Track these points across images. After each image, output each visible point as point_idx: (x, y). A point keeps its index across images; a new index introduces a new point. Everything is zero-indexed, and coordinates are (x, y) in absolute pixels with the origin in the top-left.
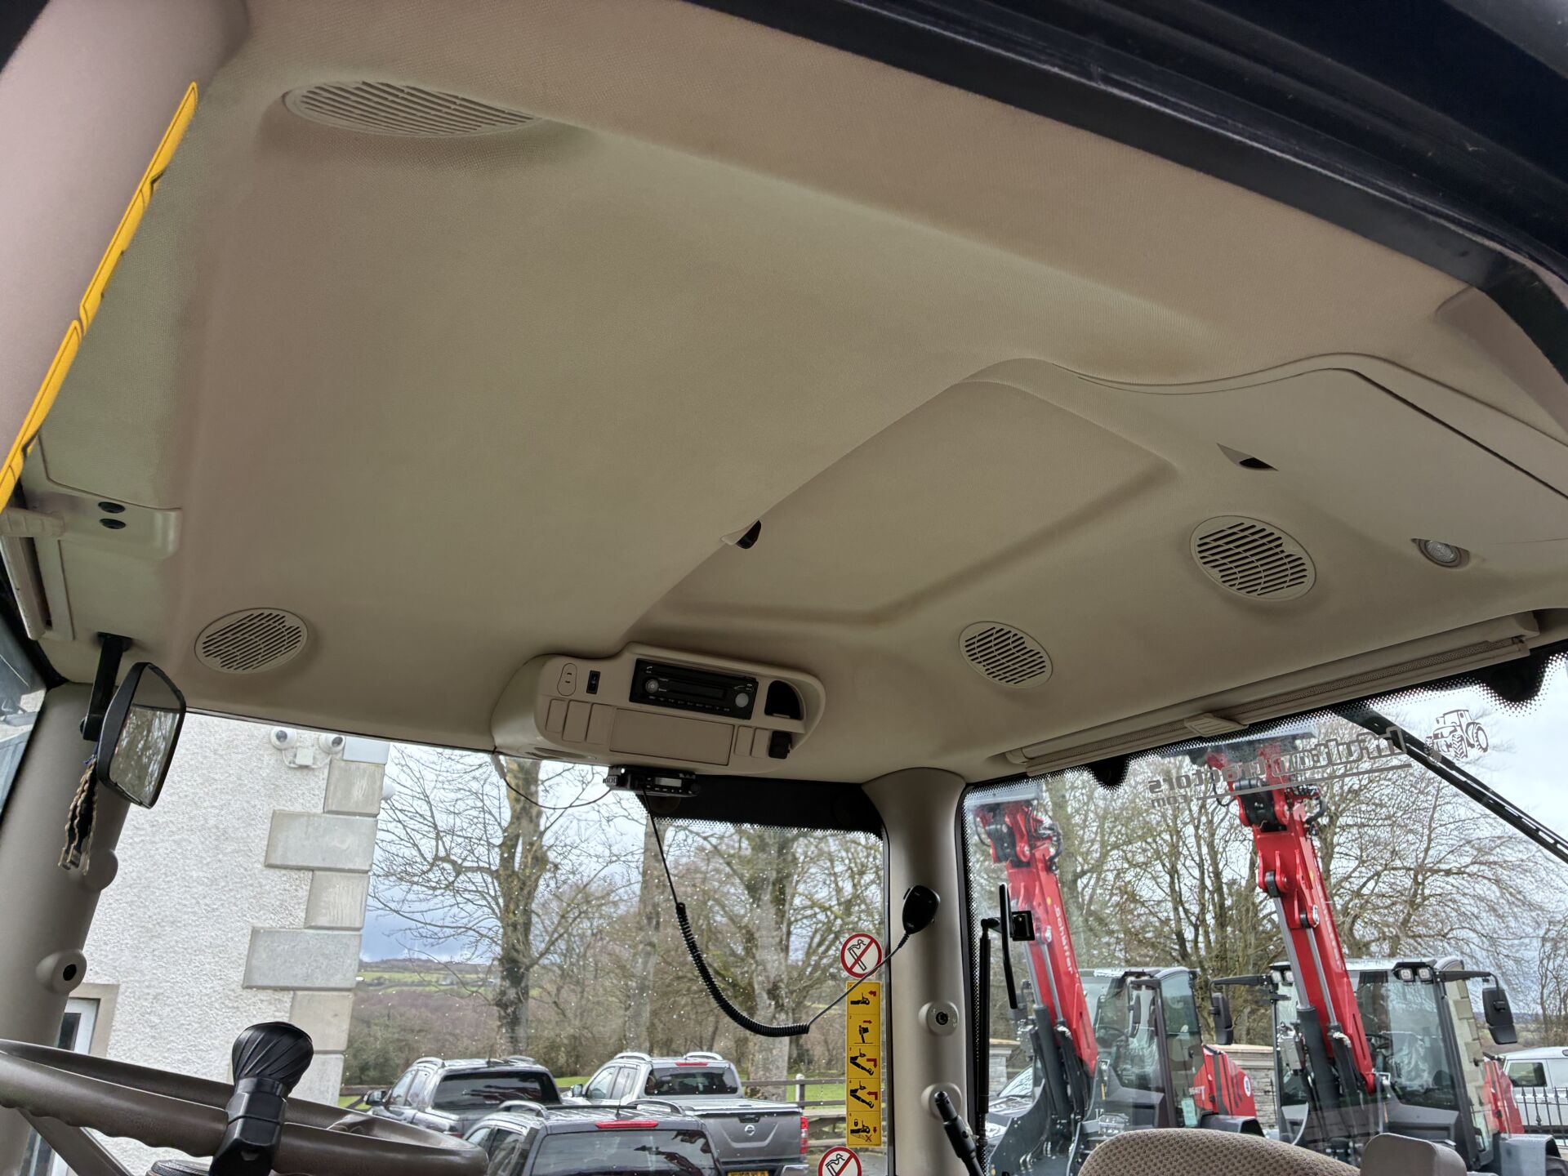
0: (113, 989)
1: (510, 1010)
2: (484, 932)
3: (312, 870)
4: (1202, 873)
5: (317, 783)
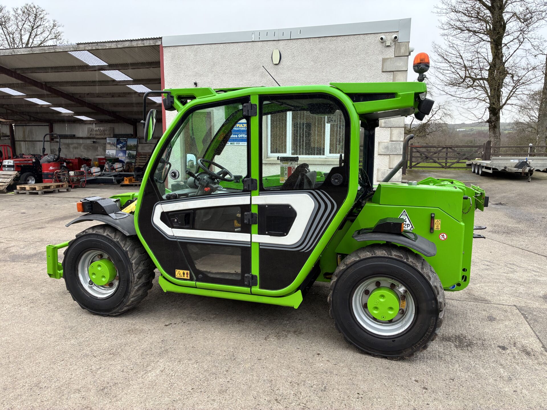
1: (493, 124)
2: (481, 99)
3: (393, 72)
5: (392, 49)
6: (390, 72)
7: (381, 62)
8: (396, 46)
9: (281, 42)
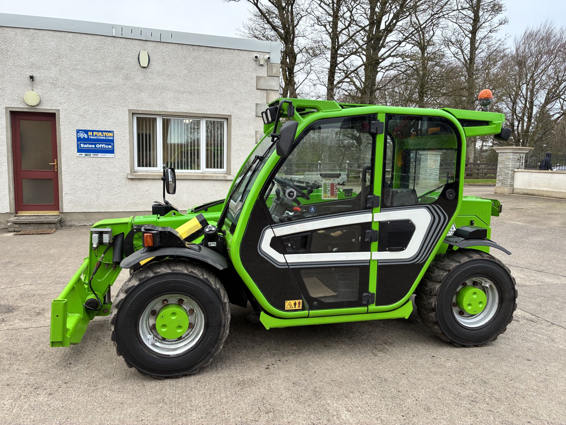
0: (230, 116)
3: (266, 90)
4: (526, 102)
5: (265, 69)
6: (264, 90)
7: (256, 80)
8: (269, 66)
9: (149, 43)
